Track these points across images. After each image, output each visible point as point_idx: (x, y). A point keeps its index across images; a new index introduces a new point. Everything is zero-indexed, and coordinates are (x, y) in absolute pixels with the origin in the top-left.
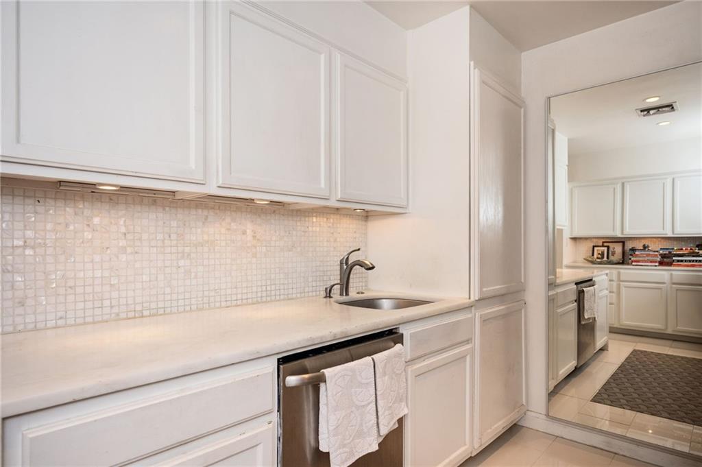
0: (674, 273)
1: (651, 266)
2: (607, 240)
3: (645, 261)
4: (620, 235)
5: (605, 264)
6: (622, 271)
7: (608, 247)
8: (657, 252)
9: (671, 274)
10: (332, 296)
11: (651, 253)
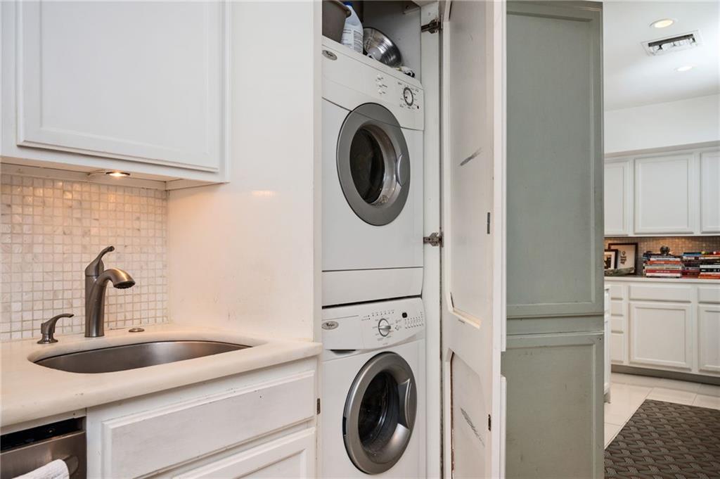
0: (701, 287)
1: (671, 277)
2: (615, 242)
3: (663, 271)
4: (631, 235)
5: (611, 275)
6: (632, 285)
7: (617, 251)
8: (679, 257)
9: (698, 290)
10: (55, 338)
11: (672, 259)
